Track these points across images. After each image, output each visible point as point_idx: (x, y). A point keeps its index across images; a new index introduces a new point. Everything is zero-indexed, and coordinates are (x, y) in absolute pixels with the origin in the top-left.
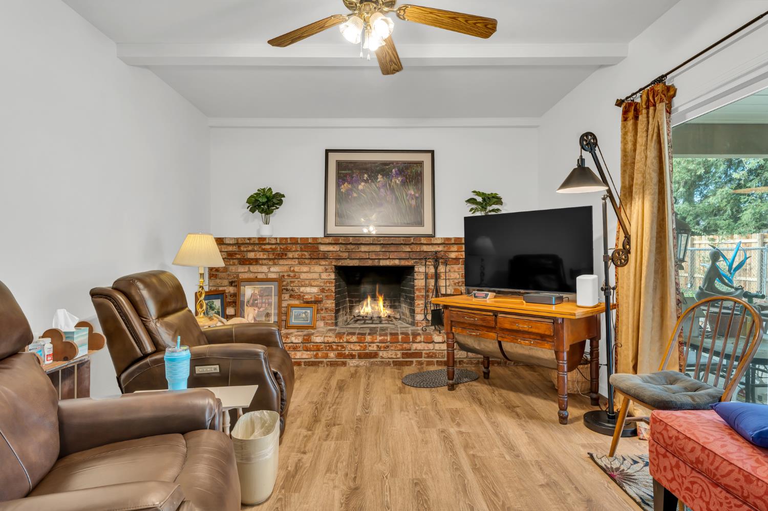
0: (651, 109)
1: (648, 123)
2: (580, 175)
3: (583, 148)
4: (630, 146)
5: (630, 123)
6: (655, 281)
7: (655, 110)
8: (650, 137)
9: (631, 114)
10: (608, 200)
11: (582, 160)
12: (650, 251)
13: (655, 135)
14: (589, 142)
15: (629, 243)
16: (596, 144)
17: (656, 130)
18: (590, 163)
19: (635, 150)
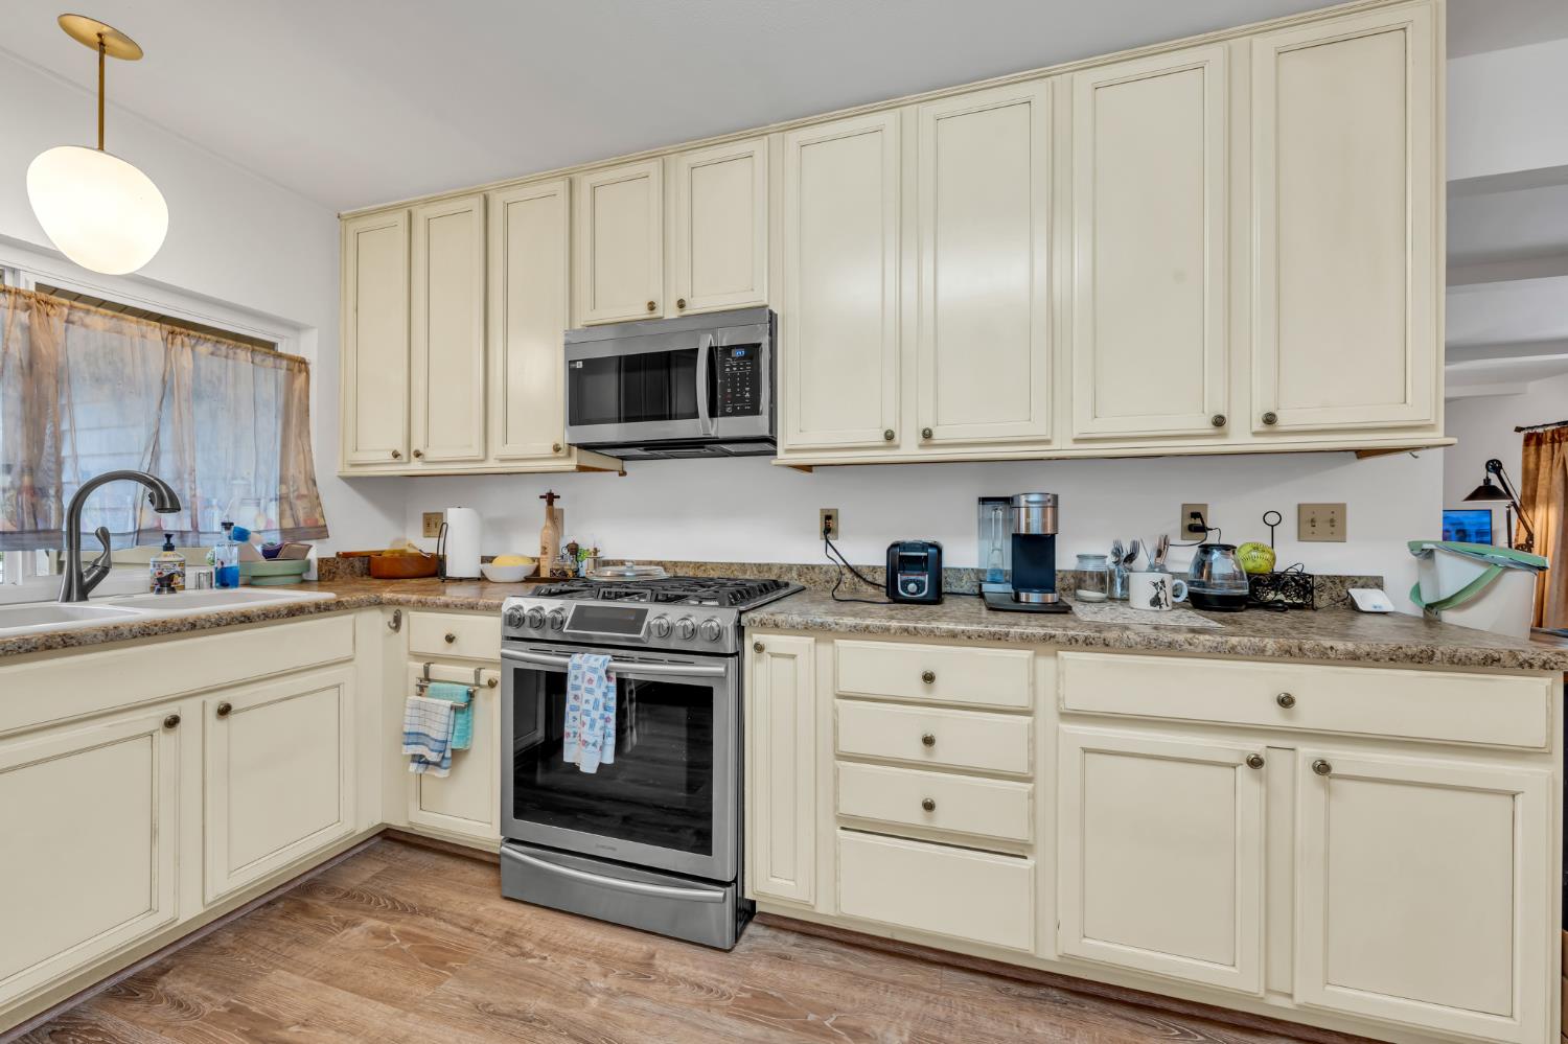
0: (1556, 445)
1: (1553, 453)
2: (1486, 492)
3: (1488, 470)
4: (1532, 466)
5: (1532, 449)
6: (1560, 568)
7: (1560, 446)
8: (1555, 465)
9: (1533, 442)
10: (1512, 509)
11: (1487, 481)
12: (1555, 547)
13: (1561, 465)
14: (1495, 466)
15: (1532, 539)
16: (1501, 467)
17: (1562, 460)
18: (1495, 482)
19: (1538, 469)
